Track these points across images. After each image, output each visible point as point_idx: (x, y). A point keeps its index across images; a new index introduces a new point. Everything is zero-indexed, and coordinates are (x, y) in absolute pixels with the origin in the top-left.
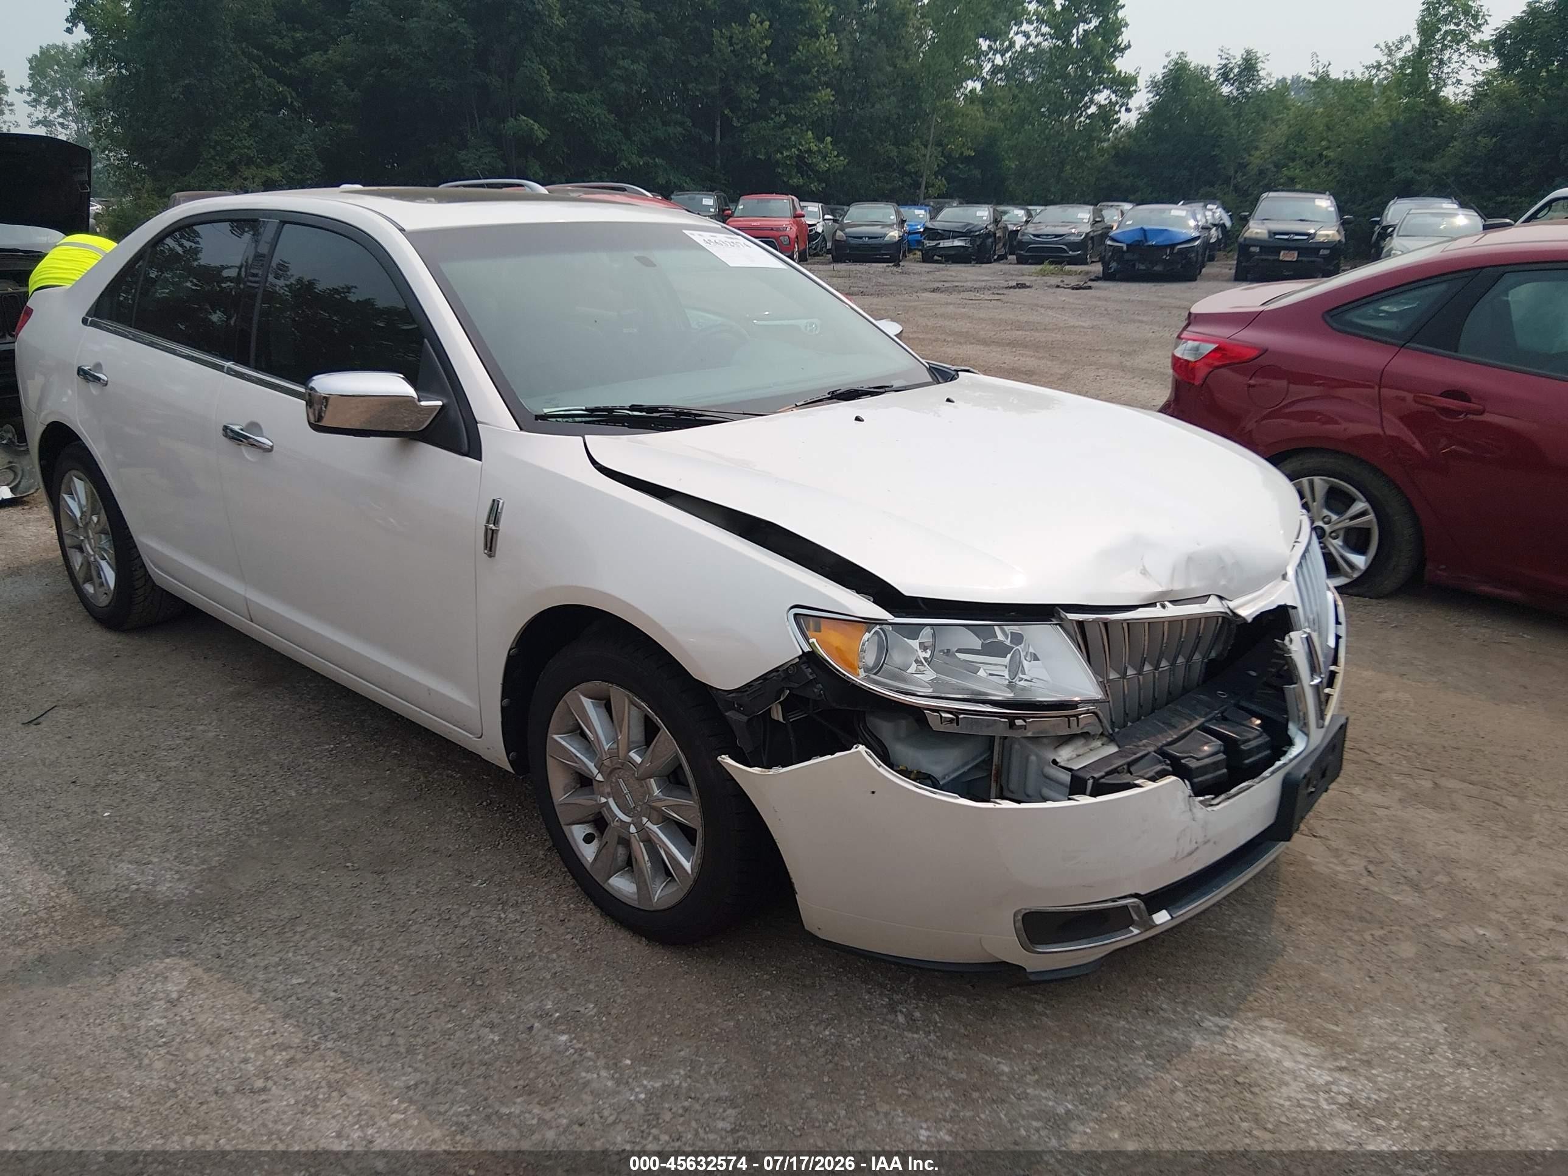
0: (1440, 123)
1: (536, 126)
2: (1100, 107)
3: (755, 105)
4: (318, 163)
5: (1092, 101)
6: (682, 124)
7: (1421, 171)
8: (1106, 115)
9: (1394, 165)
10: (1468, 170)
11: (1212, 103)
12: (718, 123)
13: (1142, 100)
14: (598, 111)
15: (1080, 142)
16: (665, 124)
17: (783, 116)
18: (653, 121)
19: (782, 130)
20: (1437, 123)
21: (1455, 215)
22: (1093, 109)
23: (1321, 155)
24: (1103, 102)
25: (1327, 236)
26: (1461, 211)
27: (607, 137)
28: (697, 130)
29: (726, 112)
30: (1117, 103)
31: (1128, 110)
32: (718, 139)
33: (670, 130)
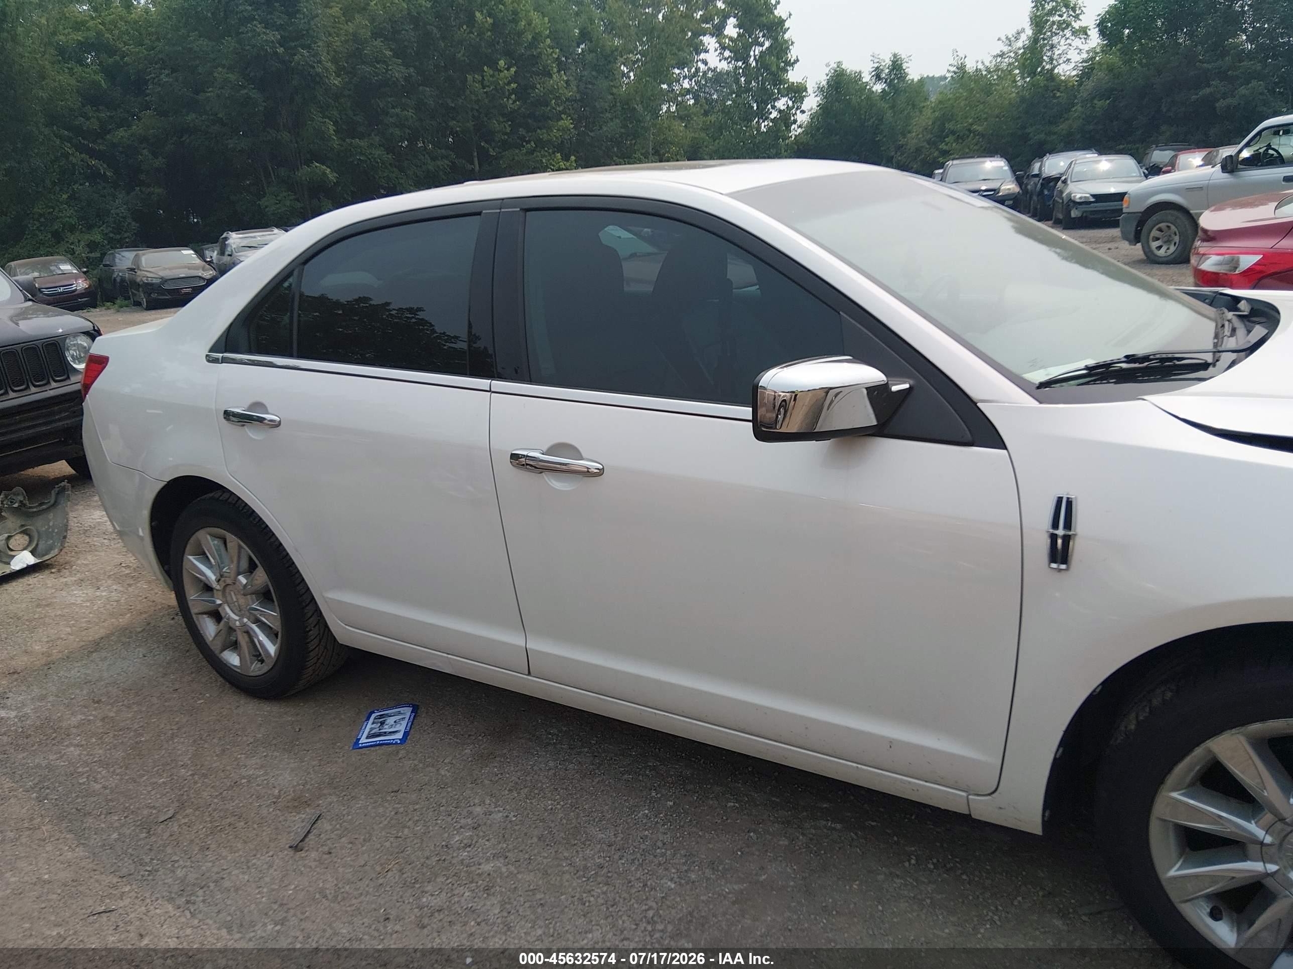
0: (1058, 94)
1: (328, 171)
2: (780, 111)
3: (506, 137)
4: (134, 223)
5: (773, 107)
6: (447, 157)
7: (1050, 133)
8: (786, 118)
9: (1028, 131)
10: (1091, 127)
11: (868, 98)
12: (475, 154)
13: (811, 102)
14: (377, 152)
15: (769, 142)
16: (434, 159)
17: (532, 143)
18: (423, 157)
19: (533, 154)
20: (1055, 94)
21: (1098, 162)
22: (774, 114)
23: (969, 130)
24: (782, 108)
25: (1009, 189)
26: (1104, 158)
27: (386, 174)
28: (460, 161)
29: (482, 144)
30: (793, 107)
31: (803, 112)
32: (477, 168)
33: (439, 163)
